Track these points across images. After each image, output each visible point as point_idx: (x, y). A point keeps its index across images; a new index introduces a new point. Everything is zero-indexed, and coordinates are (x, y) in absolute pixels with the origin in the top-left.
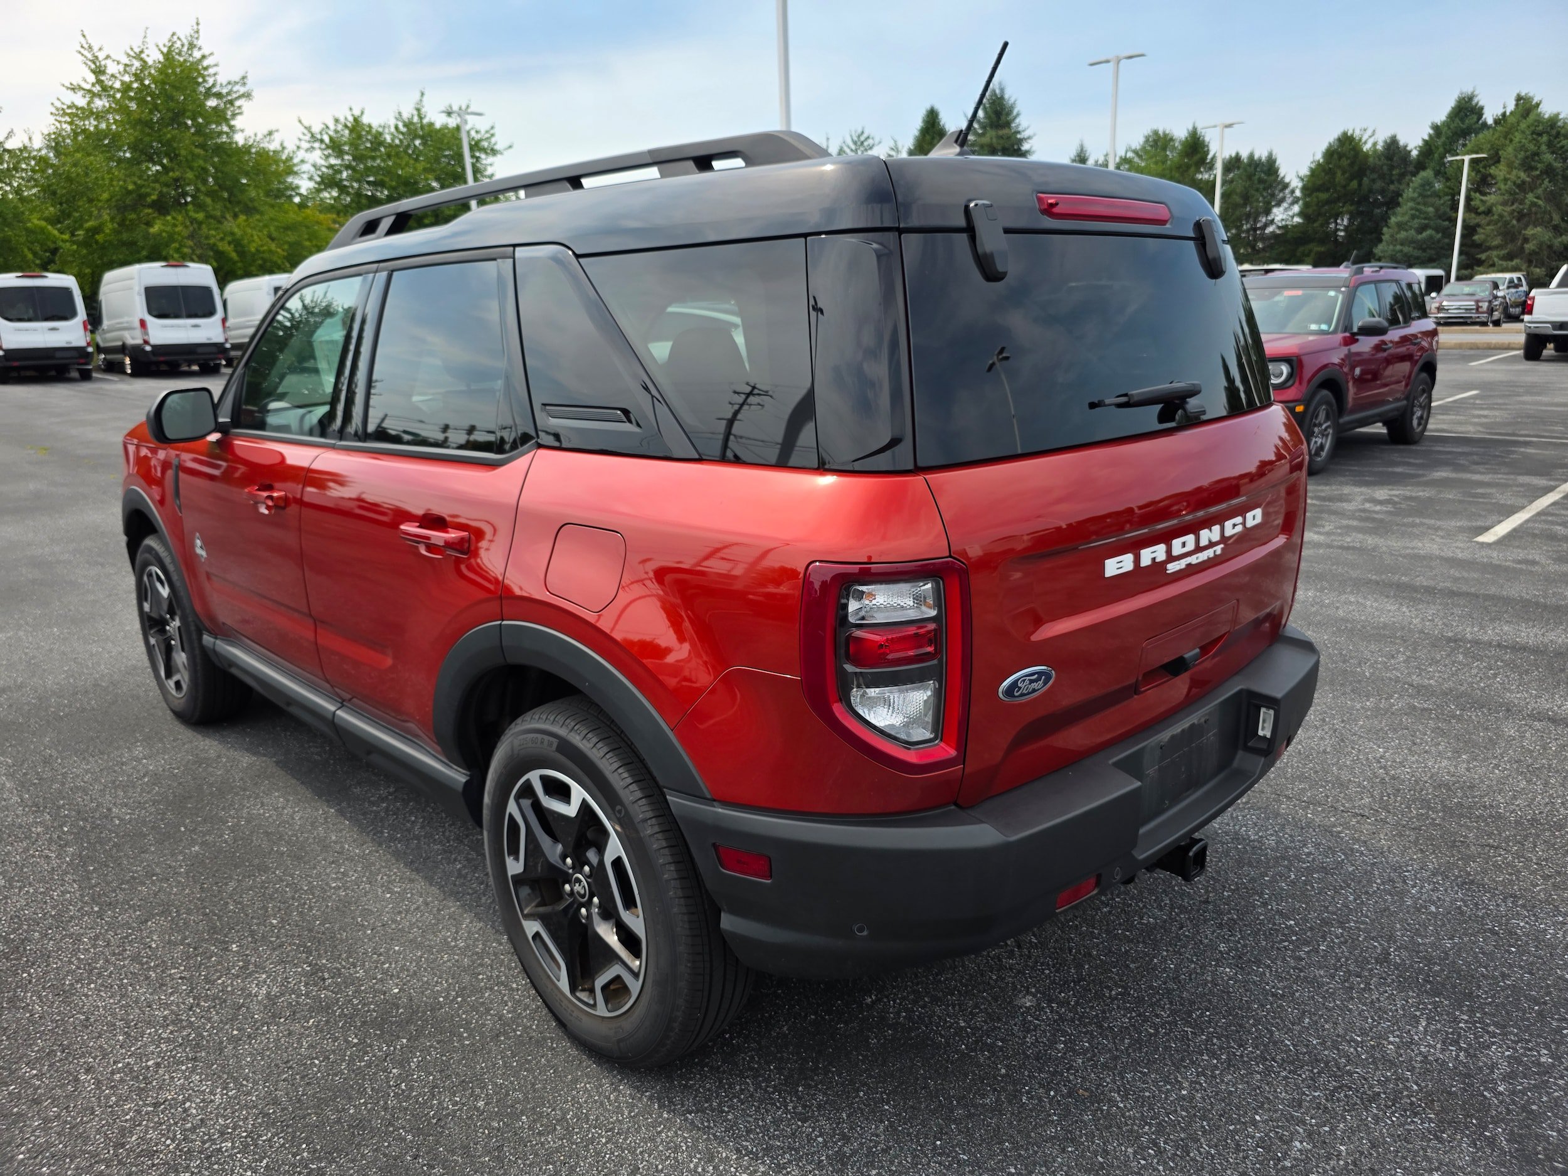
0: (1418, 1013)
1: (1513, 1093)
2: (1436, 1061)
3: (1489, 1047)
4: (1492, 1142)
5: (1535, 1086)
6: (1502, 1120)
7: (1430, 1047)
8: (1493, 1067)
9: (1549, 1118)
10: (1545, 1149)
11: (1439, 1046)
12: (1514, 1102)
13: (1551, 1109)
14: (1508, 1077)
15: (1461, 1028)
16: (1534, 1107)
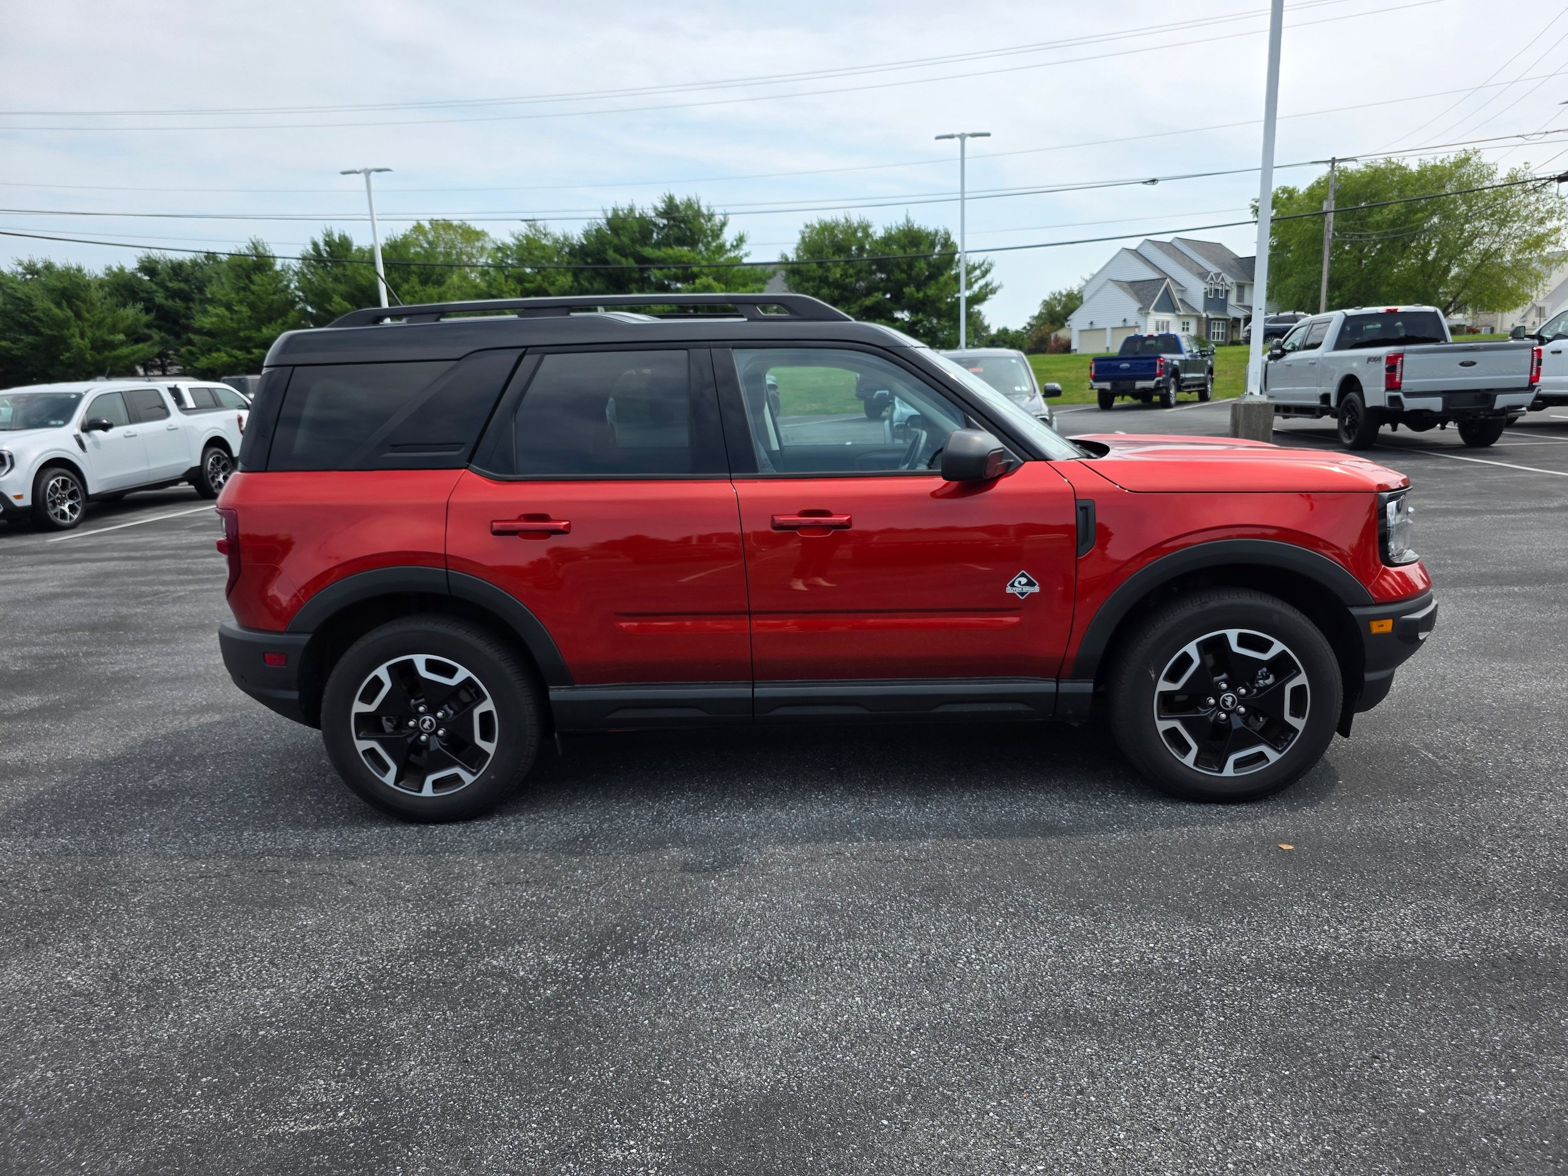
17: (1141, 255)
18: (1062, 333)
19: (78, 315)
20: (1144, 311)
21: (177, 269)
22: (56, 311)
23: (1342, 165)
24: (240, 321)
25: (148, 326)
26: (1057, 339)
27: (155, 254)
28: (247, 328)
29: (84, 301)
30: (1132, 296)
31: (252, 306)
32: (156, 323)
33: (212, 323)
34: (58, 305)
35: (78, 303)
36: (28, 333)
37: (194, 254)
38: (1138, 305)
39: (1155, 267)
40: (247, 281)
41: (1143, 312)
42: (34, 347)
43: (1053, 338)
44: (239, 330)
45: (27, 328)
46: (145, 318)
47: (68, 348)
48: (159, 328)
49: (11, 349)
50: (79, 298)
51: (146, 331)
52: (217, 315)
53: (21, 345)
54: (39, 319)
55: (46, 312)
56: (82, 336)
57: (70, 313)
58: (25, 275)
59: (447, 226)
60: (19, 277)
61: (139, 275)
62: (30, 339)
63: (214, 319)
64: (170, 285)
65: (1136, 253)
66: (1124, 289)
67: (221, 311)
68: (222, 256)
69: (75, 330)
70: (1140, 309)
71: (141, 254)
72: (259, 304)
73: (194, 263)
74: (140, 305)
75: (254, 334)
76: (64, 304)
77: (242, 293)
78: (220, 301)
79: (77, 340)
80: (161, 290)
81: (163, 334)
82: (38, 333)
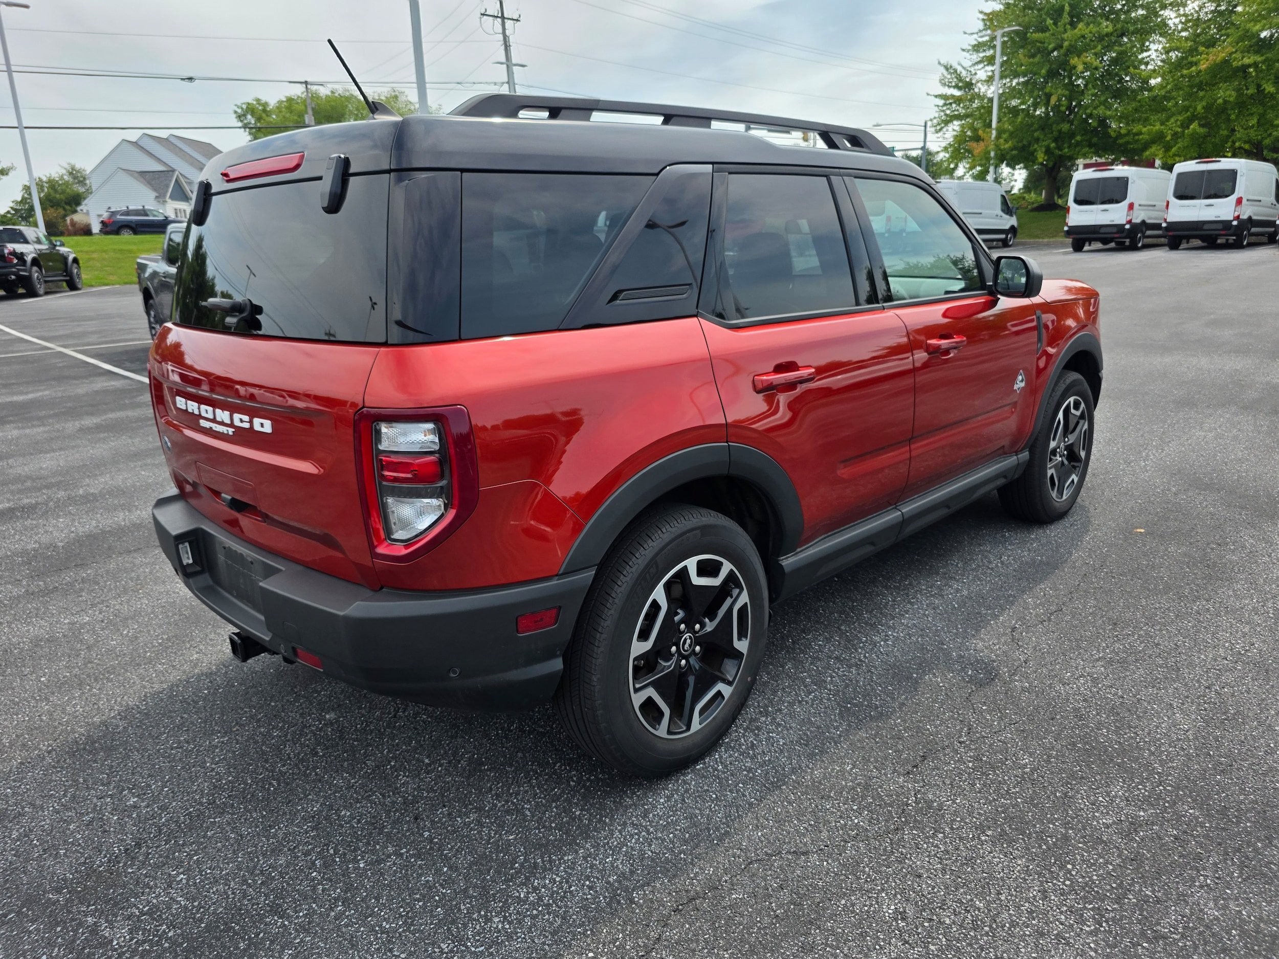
0: (196, 904)
1: (80, 924)
2: (143, 893)
3: (131, 932)
4: (58, 891)
5: (74, 941)
6: (66, 905)
7: (157, 897)
8: (111, 925)
9: (44, 933)
10: (27, 916)
11: (155, 901)
12: (72, 920)
13: (49, 939)
14: (94, 930)
15: (161, 925)
16: (59, 929)
17: (142, 148)
18: (77, 217)
20: (160, 198)
23: (314, 88)
26: (73, 223)
30: (146, 185)
38: (154, 194)
39: (159, 160)
41: (161, 200)
43: (68, 222)
65: (135, 144)
66: (135, 178)
70: (157, 197)
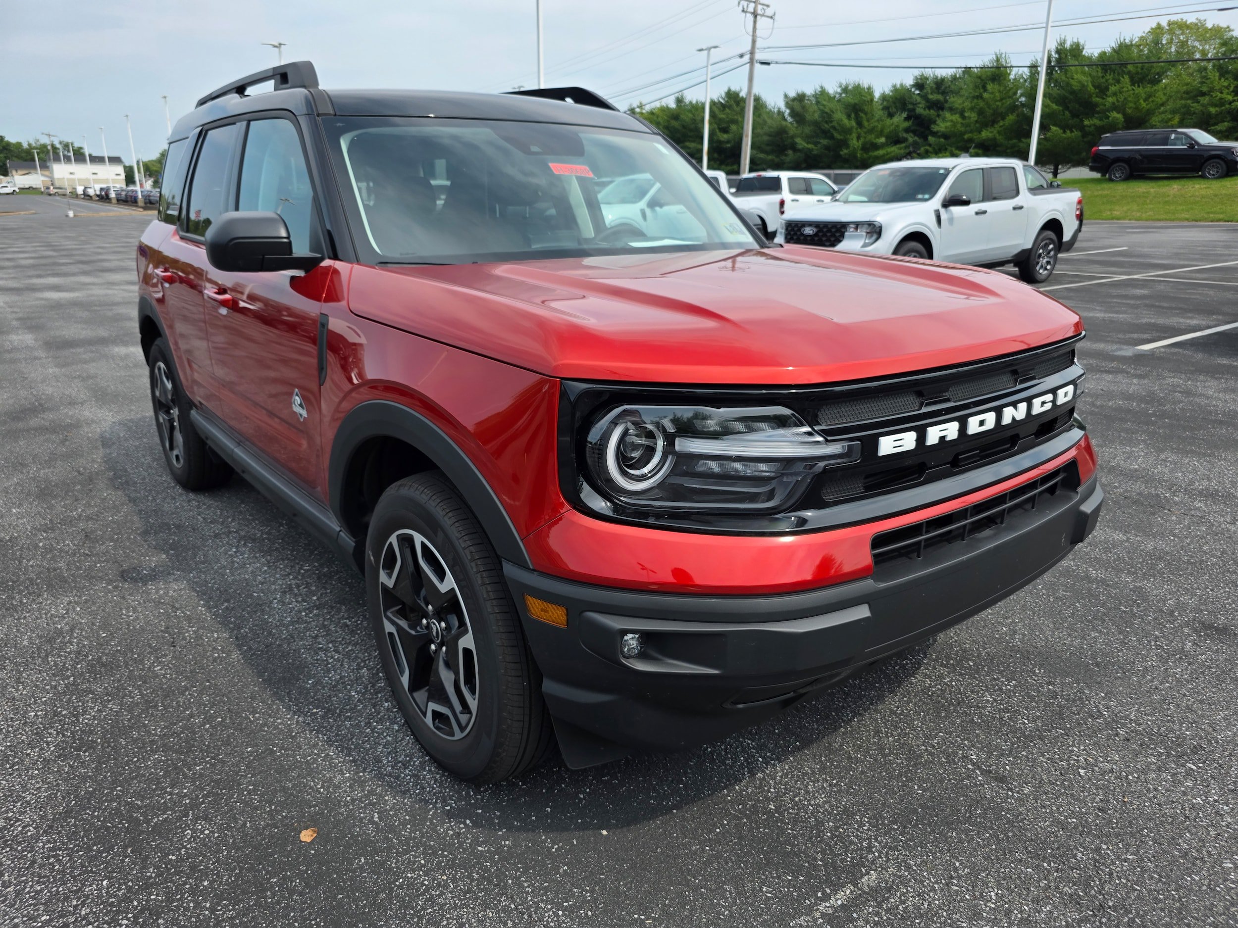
19: (860, 124)
21: (940, 84)
22: (846, 121)
24: (968, 125)
25: (907, 130)
27: (929, 73)
28: (971, 132)
29: (866, 114)
31: (981, 112)
32: (913, 128)
33: (946, 127)
34: (849, 117)
35: (862, 115)
36: (825, 138)
37: (954, 70)
40: (982, 90)
42: (827, 148)
44: (965, 133)
45: (826, 134)
46: (906, 124)
47: (848, 146)
48: (914, 132)
49: (812, 150)
50: (863, 111)
51: (905, 135)
52: (952, 121)
53: (819, 146)
54: (834, 128)
55: (839, 122)
56: (858, 138)
57: (853, 123)
58: (841, 94)
59: (1183, 26)
60: (837, 96)
61: (913, 90)
62: (825, 142)
63: (949, 124)
64: (930, 97)
67: (956, 117)
68: (976, 70)
69: (854, 135)
71: (917, 73)
72: (987, 109)
73: (954, 78)
74: (904, 115)
75: (975, 136)
76: (853, 116)
77: (975, 101)
78: (957, 108)
79: (855, 142)
80: (923, 102)
81: (916, 138)
82: (832, 137)
